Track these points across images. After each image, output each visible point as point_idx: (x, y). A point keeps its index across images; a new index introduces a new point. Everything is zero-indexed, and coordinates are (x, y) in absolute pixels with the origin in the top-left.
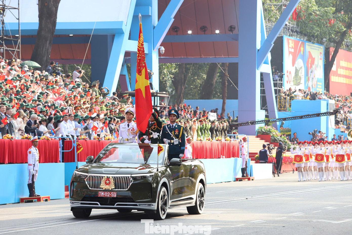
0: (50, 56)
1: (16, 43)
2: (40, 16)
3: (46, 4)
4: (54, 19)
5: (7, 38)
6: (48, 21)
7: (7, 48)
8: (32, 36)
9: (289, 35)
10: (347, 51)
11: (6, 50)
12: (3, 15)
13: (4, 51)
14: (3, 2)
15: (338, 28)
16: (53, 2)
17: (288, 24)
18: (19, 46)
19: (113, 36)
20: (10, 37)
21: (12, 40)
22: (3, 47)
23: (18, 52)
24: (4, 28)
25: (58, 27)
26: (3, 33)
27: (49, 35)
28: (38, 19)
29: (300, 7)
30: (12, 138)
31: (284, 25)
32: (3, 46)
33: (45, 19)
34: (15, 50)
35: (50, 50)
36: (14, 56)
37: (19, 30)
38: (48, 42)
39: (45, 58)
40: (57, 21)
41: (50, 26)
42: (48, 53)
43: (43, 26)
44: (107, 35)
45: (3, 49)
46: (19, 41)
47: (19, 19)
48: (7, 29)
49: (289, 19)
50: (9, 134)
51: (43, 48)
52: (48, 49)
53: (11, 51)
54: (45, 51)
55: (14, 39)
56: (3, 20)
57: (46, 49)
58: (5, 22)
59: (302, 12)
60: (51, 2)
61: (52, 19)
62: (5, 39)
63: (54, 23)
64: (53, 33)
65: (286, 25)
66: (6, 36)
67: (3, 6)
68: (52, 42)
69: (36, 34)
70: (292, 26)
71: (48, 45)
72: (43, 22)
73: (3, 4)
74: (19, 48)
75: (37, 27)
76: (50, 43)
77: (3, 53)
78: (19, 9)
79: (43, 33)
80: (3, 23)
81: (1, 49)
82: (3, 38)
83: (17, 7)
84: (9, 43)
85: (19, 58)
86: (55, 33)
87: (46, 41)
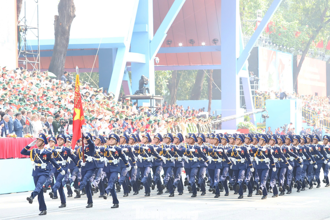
0: (64, 67)
1: (36, 56)
2: (56, 34)
3: (61, 24)
4: (67, 36)
5: (29, 53)
6: (63, 38)
7: (28, 61)
8: (50, 50)
9: (263, 46)
10: (312, 58)
11: (28, 63)
12: (25, 34)
13: (26, 63)
14: (25, 23)
15: (304, 38)
16: (66, 22)
17: (262, 37)
18: (38, 59)
19: (117, 50)
20: (31, 52)
22: (25, 61)
23: (38, 64)
24: (26, 45)
25: (70, 43)
26: (25, 49)
27: (64, 50)
28: (54, 36)
30: (32, 137)
31: (259, 38)
32: (25, 59)
33: (59, 36)
34: (35, 63)
35: (64, 62)
36: (34, 68)
37: (38, 45)
38: (62, 55)
39: (60, 69)
40: (70, 38)
41: (64, 42)
42: (62, 64)
43: (58, 42)
44: (112, 49)
45: (26, 62)
46: (39, 54)
47: (38, 37)
48: (28, 45)
49: (263, 32)
50: (29, 134)
51: (58, 60)
52: (63, 61)
53: (32, 63)
54: (60, 62)
55: (34, 54)
56: (25, 38)
57: (61, 60)
58: (27, 39)
59: (273, 26)
60: (64, 22)
61: (66, 36)
62: (27, 54)
63: (67, 40)
64: (66, 48)
65: (261, 37)
66: (28, 51)
67: (25, 26)
68: (66, 55)
69: (52, 48)
70: (266, 38)
71: (62, 58)
72: (59, 39)
73: (25, 24)
74: (38, 61)
75: (53, 43)
76: (64, 55)
77: (25, 66)
78: (38, 29)
79: (58, 48)
80: (25, 40)
81: (23, 61)
82: (25, 52)
83: (37, 27)
84: (30, 56)
85: (39, 69)
86: (69, 48)
87: (61, 54)
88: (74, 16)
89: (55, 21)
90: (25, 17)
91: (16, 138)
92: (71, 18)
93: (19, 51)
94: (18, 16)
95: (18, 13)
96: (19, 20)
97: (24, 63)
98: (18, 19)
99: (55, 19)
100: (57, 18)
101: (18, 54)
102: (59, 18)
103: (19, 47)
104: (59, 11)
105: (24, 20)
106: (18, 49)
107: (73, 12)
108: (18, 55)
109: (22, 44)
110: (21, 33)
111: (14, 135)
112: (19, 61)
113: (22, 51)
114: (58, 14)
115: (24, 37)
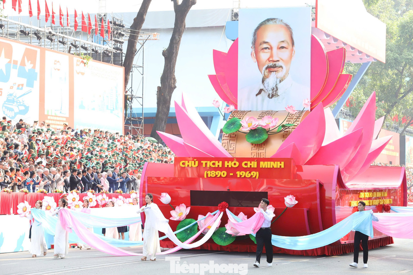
1: (140, 122)
2: (158, 103)
3: (163, 94)
5: (134, 119)
6: (164, 106)
7: (133, 127)
8: (152, 118)
9: (343, 118)
10: (387, 130)
11: (133, 128)
12: (131, 102)
14: (131, 93)
15: (380, 113)
16: (168, 92)
17: (343, 110)
18: (142, 125)
19: (212, 118)
20: (136, 118)
21: (137, 121)
23: (142, 129)
24: (132, 112)
25: (171, 111)
26: (131, 115)
27: (165, 117)
28: (157, 105)
29: (351, 98)
31: (340, 111)
32: (131, 125)
33: (161, 105)
34: (139, 128)
35: (165, 128)
36: (138, 133)
37: (142, 113)
38: (164, 122)
40: (170, 107)
41: (165, 110)
42: (163, 130)
43: (160, 110)
44: (207, 117)
45: (131, 127)
46: (143, 121)
47: (142, 105)
48: (133, 112)
49: (344, 106)
50: (134, 190)
51: (160, 127)
52: (163, 127)
53: (136, 128)
54: (161, 128)
55: (139, 120)
58: (133, 107)
59: (353, 101)
60: (166, 92)
61: (167, 105)
62: (132, 120)
63: (168, 108)
64: (167, 115)
65: (341, 110)
66: (133, 117)
67: (131, 96)
68: (166, 122)
69: (155, 116)
70: (346, 111)
71: (163, 124)
72: (160, 107)
73: (132, 94)
74: (142, 127)
75: (155, 111)
76: (165, 122)
77: (131, 130)
78: (143, 98)
79: (160, 115)
80: (131, 108)
81: (129, 127)
82: (130, 119)
83: (141, 96)
84: (135, 123)
85: (142, 134)
86: (169, 115)
87: (162, 121)
88: (175, 87)
89: (157, 91)
90: (131, 87)
91: (122, 194)
92: (172, 88)
93: (125, 117)
94: (125, 87)
95: (126, 84)
96: (127, 90)
97: (130, 128)
98: (125, 89)
99: (158, 89)
100: (159, 88)
101: (125, 120)
102: (162, 88)
103: (126, 114)
104: (161, 83)
105: (130, 90)
106: (124, 116)
107: (174, 83)
108: (125, 122)
109: (129, 112)
110: (128, 102)
111: (120, 191)
112: (125, 127)
113: (128, 118)
114: (160, 86)
115: (130, 105)
